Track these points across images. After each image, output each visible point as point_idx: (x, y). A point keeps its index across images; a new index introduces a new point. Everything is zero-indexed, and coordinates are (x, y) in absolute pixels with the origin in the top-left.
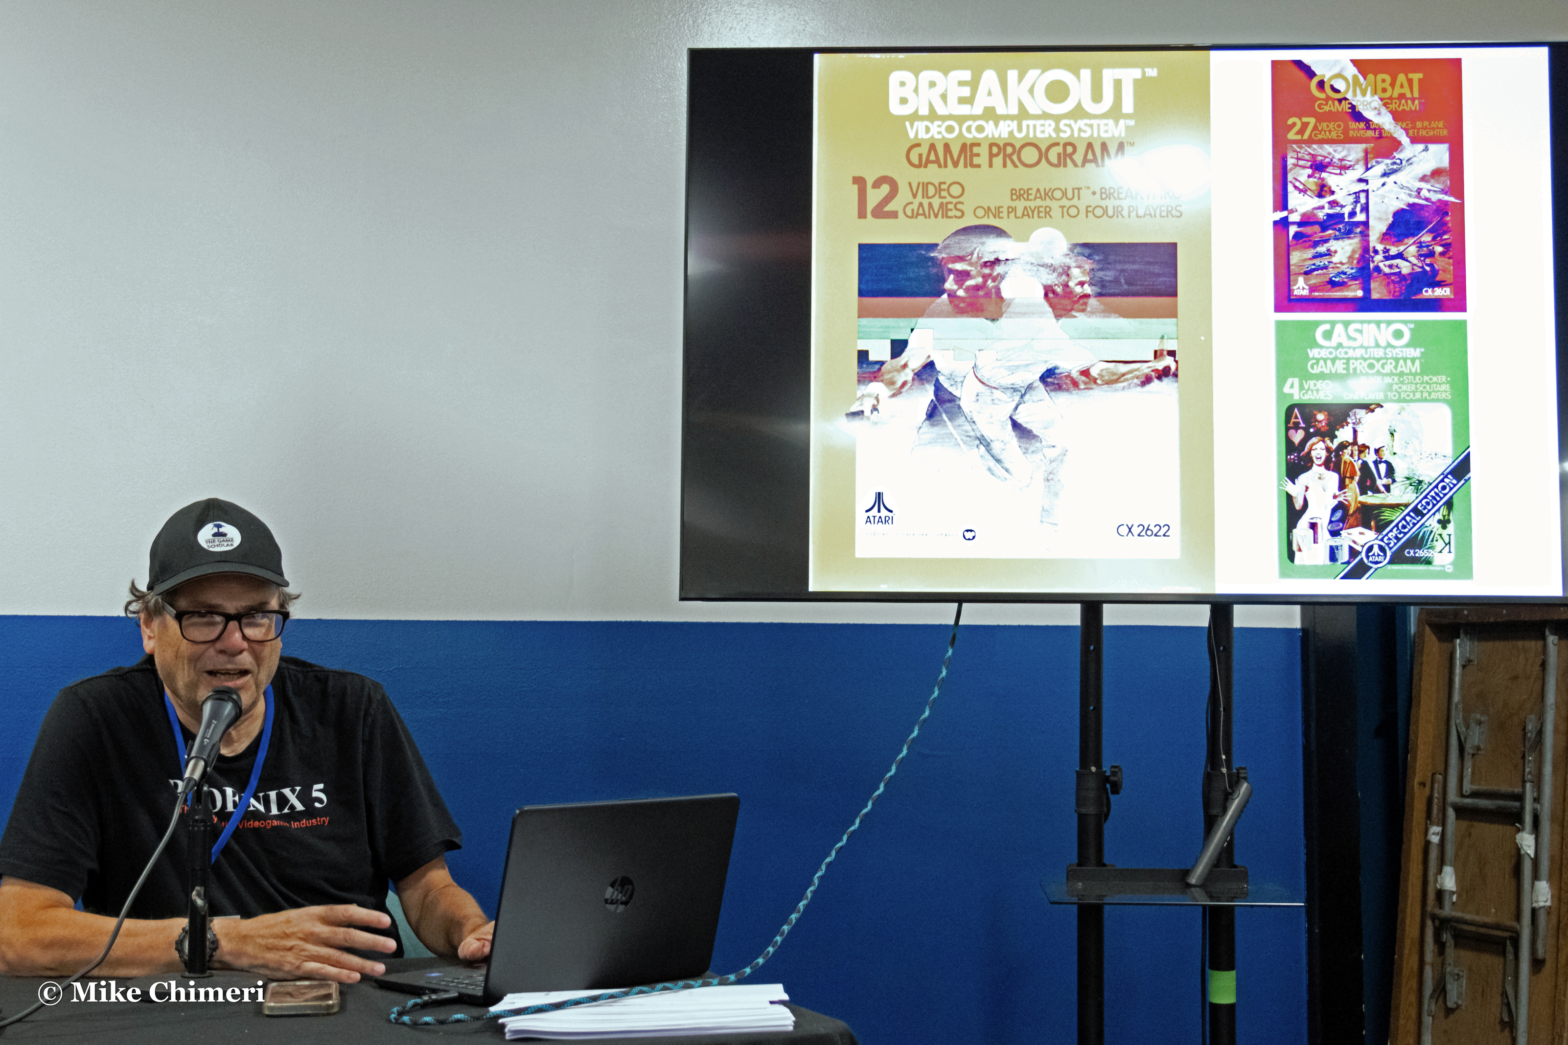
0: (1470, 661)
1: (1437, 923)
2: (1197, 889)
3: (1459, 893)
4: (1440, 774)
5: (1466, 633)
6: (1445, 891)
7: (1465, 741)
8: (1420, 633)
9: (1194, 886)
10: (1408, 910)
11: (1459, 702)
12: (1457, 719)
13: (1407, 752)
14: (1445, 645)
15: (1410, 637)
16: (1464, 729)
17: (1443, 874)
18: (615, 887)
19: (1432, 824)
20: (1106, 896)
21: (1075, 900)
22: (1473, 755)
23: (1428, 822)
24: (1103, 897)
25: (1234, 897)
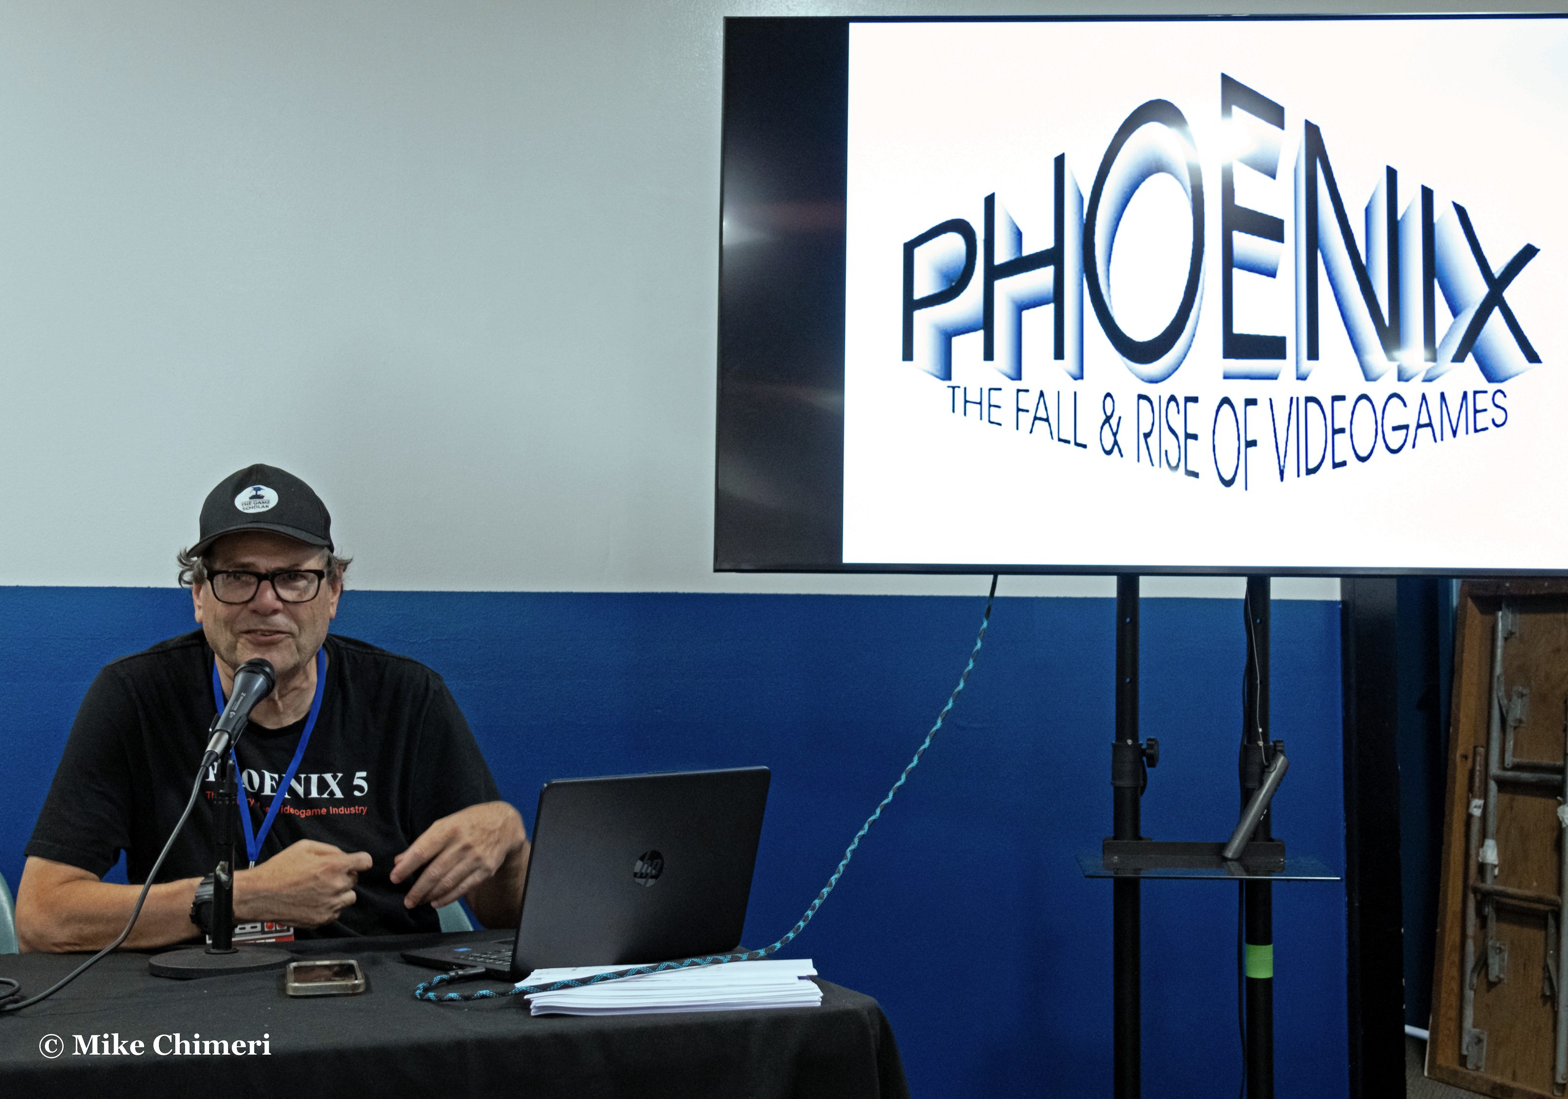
0: (1512, 633)
1: (1479, 897)
2: (1233, 862)
3: (1501, 866)
4: (1482, 747)
5: (1508, 606)
6: (1487, 864)
7: (1507, 716)
8: (1462, 605)
9: (1231, 860)
10: (1451, 883)
11: (1501, 673)
12: (1499, 692)
13: (1448, 724)
14: (1487, 617)
15: (1452, 608)
16: (1506, 702)
17: (1484, 847)
18: (645, 861)
19: (1474, 797)
21: (1111, 873)
22: (1515, 729)
23: (1470, 795)
24: (1141, 869)
25: (1271, 871)
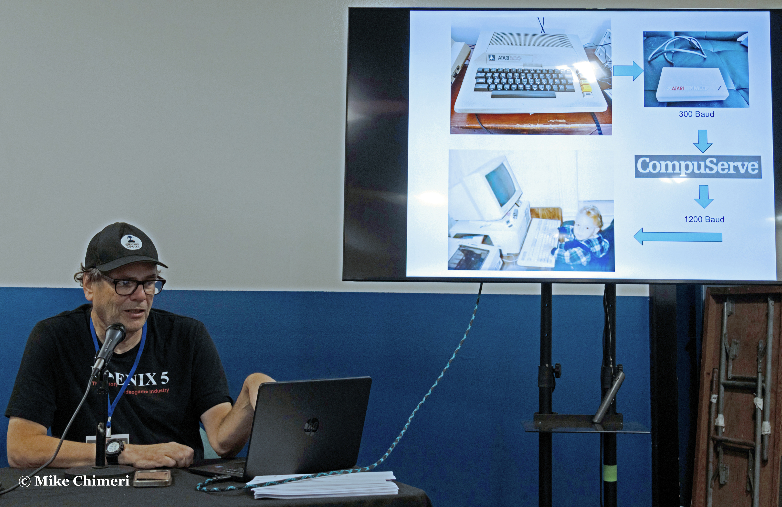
0: (731, 313)
1: (715, 442)
2: (598, 425)
3: (725, 427)
4: (717, 369)
5: (730, 299)
6: (719, 426)
7: (729, 353)
8: (707, 299)
9: (597, 423)
10: (702, 435)
11: (726, 333)
12: (725, 341)
13: (700, 357)
14: (719, 305)
15: (702, 301)
16: (728, 347)
17: (718, 418)
18: (310, 423)
19: (713, 393)
20: (553, 428)
21: (538, 430)
22: (733, 359)
23: (711, 392)
24: (552, 428)
25: (616, 429)
